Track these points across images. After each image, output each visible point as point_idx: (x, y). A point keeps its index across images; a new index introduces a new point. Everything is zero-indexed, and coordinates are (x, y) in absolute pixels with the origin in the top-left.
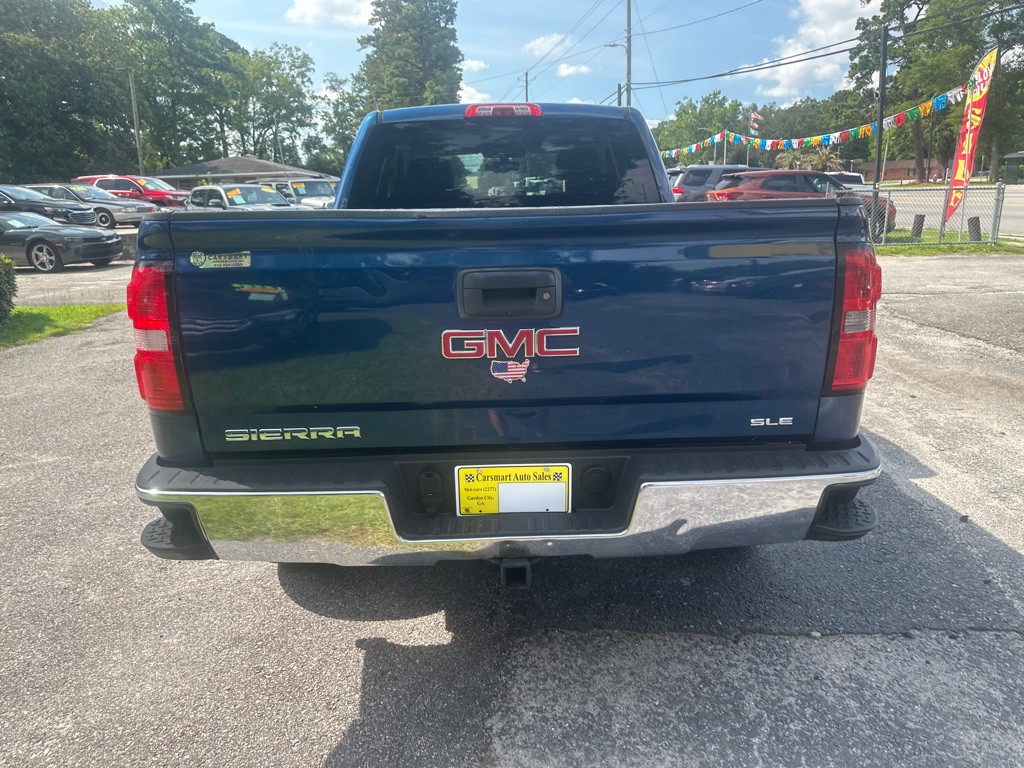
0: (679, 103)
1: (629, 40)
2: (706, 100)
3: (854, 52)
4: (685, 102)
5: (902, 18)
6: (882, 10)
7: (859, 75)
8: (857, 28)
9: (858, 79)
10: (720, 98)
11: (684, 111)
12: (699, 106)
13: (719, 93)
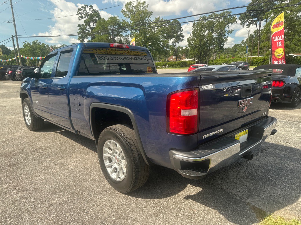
0: (24, 43)
1: (14, 21)
2: (34, 42)
3: (79, 33)
4: (26, 42)
5: (90, 26)
6: (84, 23)
7: (81, 39)
8: (78, 27)
9: (81, 40)
10: (38, 42)
11: (26, 45)
12: (31, 44)
13: (38, 41)
